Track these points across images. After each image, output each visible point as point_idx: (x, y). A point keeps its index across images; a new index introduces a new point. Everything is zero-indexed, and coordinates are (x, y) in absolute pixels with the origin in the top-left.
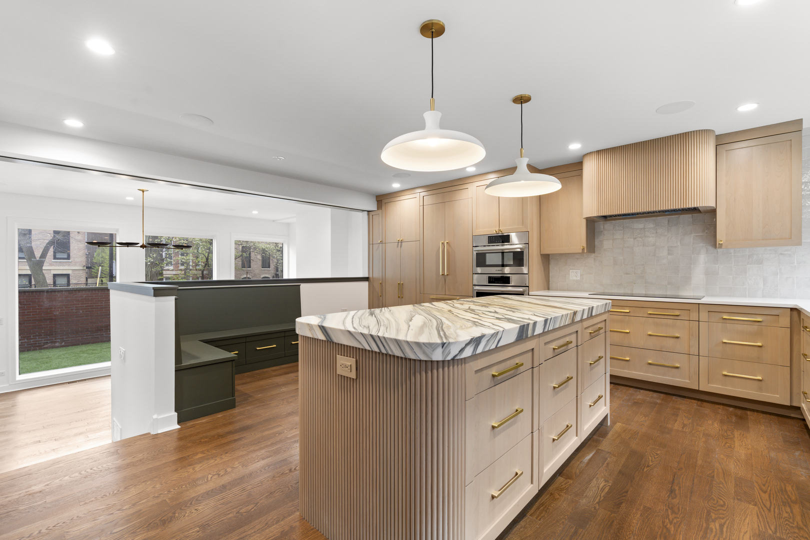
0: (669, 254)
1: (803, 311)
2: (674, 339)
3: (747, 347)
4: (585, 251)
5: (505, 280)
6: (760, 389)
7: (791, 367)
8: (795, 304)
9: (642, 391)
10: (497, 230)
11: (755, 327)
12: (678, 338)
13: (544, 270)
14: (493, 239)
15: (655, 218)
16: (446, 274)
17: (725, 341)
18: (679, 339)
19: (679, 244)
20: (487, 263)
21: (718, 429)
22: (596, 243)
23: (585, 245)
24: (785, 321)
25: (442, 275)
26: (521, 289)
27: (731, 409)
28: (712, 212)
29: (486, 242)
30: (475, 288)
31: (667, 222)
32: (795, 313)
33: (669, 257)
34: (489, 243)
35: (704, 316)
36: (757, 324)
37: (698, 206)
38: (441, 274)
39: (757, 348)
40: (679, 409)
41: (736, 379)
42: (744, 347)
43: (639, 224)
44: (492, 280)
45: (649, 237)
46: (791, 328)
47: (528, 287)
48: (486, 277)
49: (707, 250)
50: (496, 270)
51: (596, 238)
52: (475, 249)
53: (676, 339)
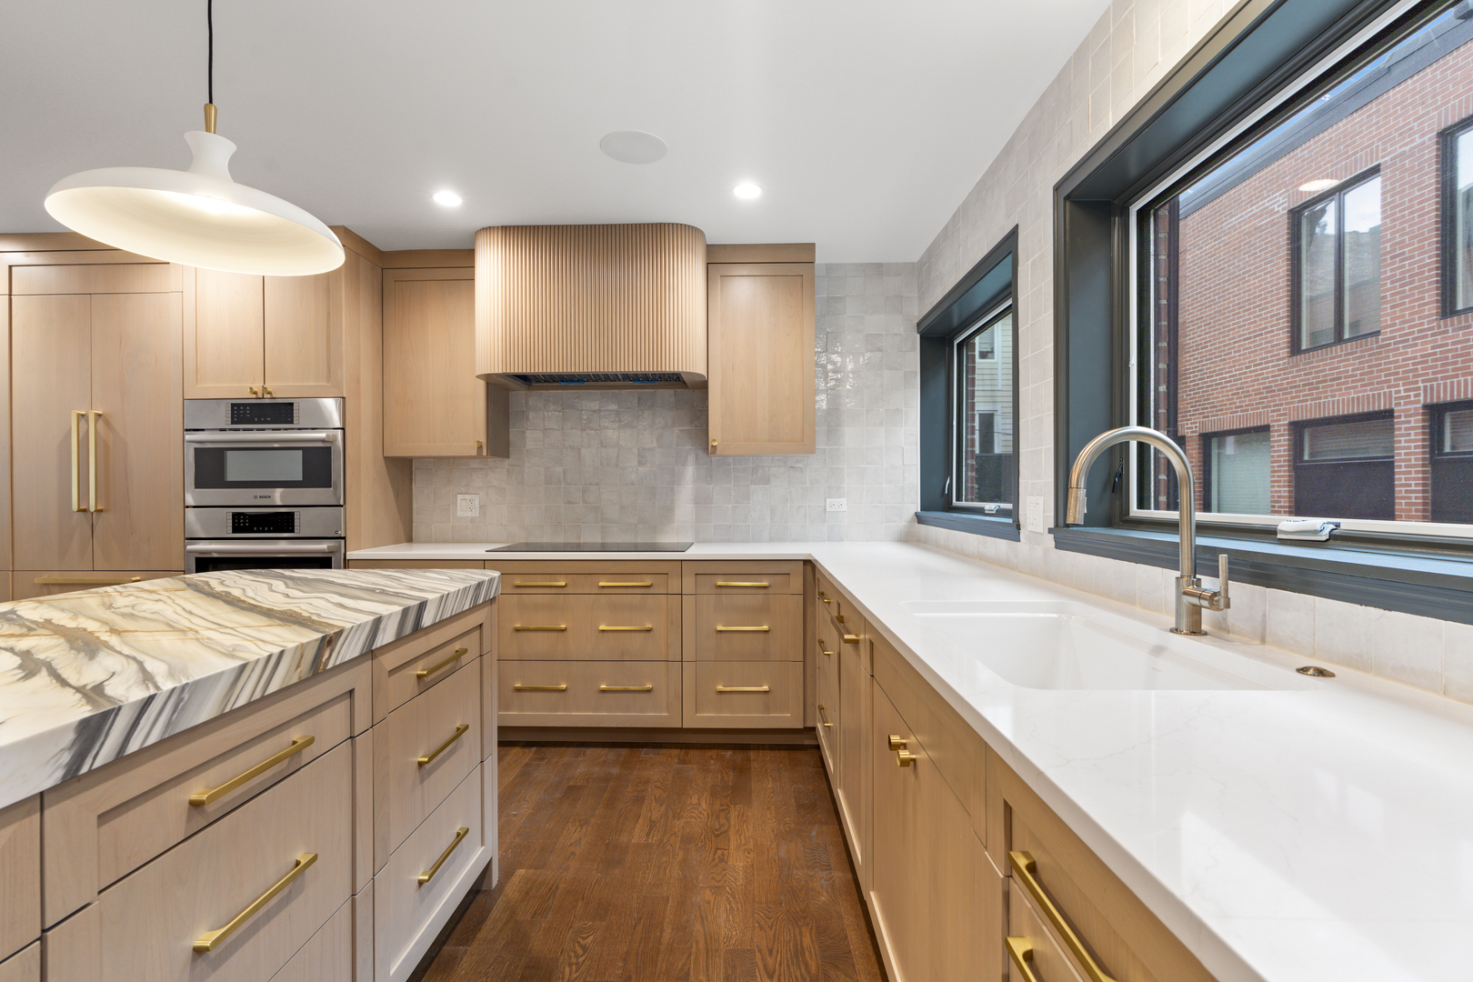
0: (640, 463)
1: (818, 566)
2: (643, 635)
3: (750, 635)
4: (485, 453)
5: (281, 522)
6: (767, 709)
7: (804, 661)
8: (809, 552)
9: (589, 751)
10: (258, 387)
11: (758, 599)
12: (649, 631)
13: (397, 495)
14: (247, 412)
15: (617, 391)
16: (92, 509)
17: (720, 628)
18: (652, 633)
19: (655, 445)
20: (230, 477)
21: (706, 814)
22: (512, 437)
23: (483, 439)
24: (797, 583)
25: (79, 510)
26: (323, 546)
27: (729, 754)
28: (702, 386)
29: (223, 417)
30: (189, 547)
31: (636, 401)
32: (809, 568)
33: (640, 469)
34: (233, 423)
35: (689, 584)
36: (762, 591)
37: (680, 370)
38: (75, 507)
39: (761, 635)
40: (648, 781)
41: (734, 696)
42: (746, 635)
43: (590, 402)
44: (245, 523)
45: (607, 428)
46: (804, 595)
47: (344, 538)
48: (226, 516)
49: (697, 458)
50: (256, 497)
51: (511, 426)
52: (188, 437)
53: (647, 634)
